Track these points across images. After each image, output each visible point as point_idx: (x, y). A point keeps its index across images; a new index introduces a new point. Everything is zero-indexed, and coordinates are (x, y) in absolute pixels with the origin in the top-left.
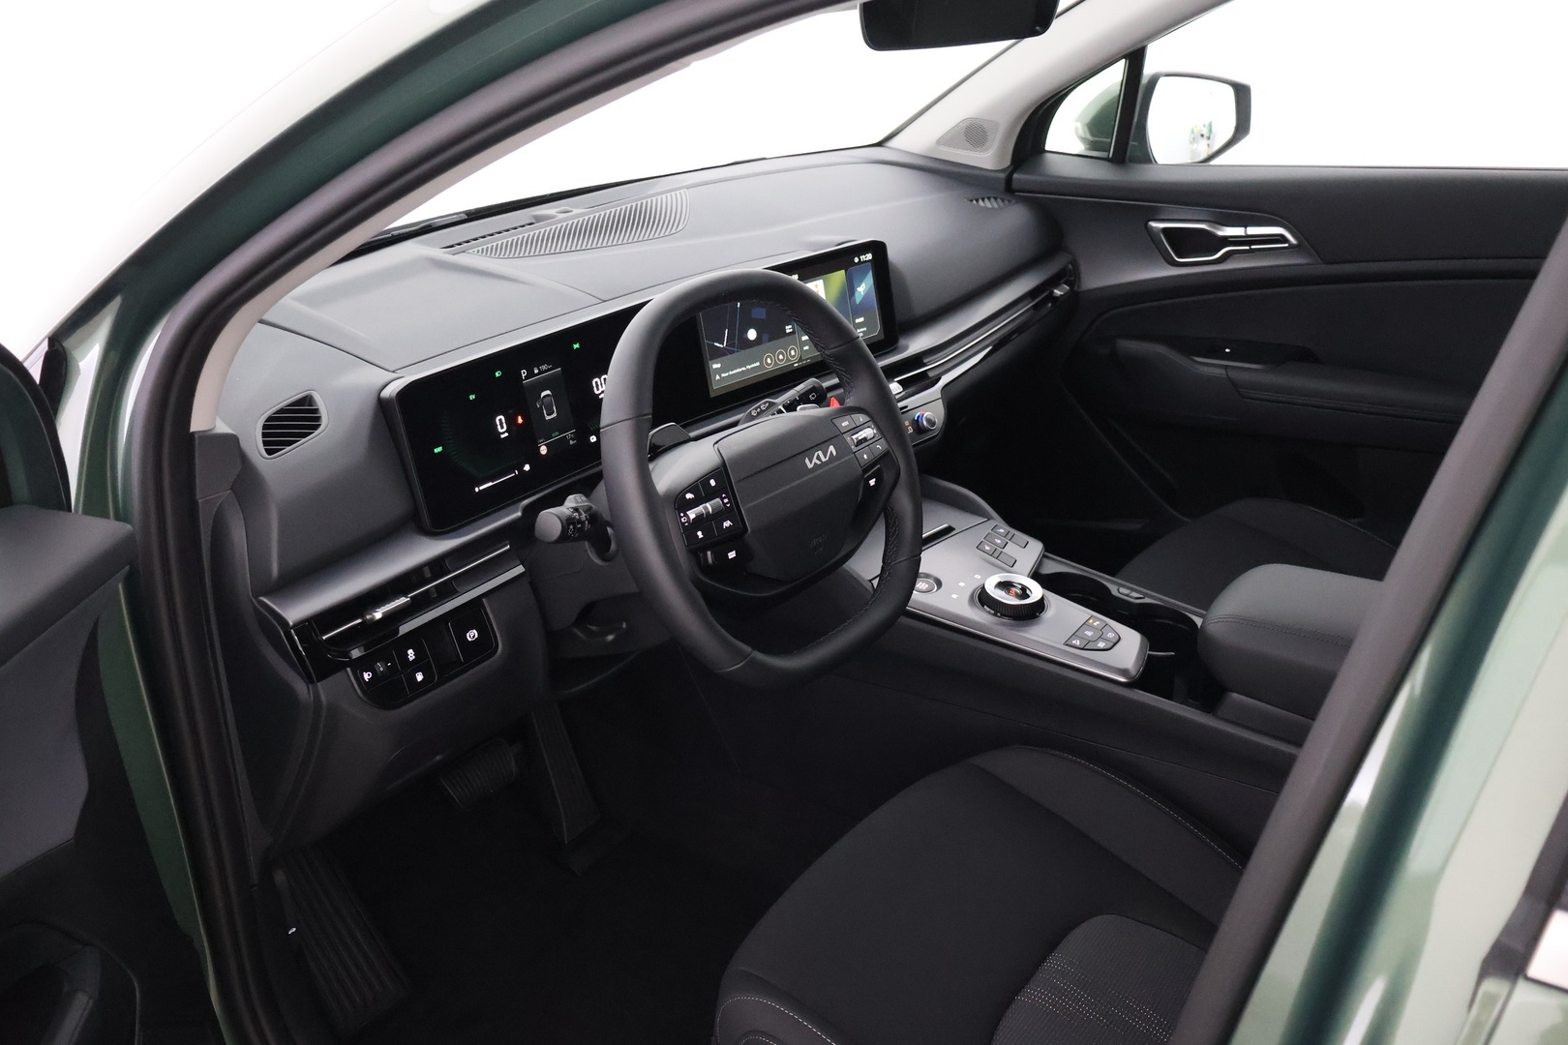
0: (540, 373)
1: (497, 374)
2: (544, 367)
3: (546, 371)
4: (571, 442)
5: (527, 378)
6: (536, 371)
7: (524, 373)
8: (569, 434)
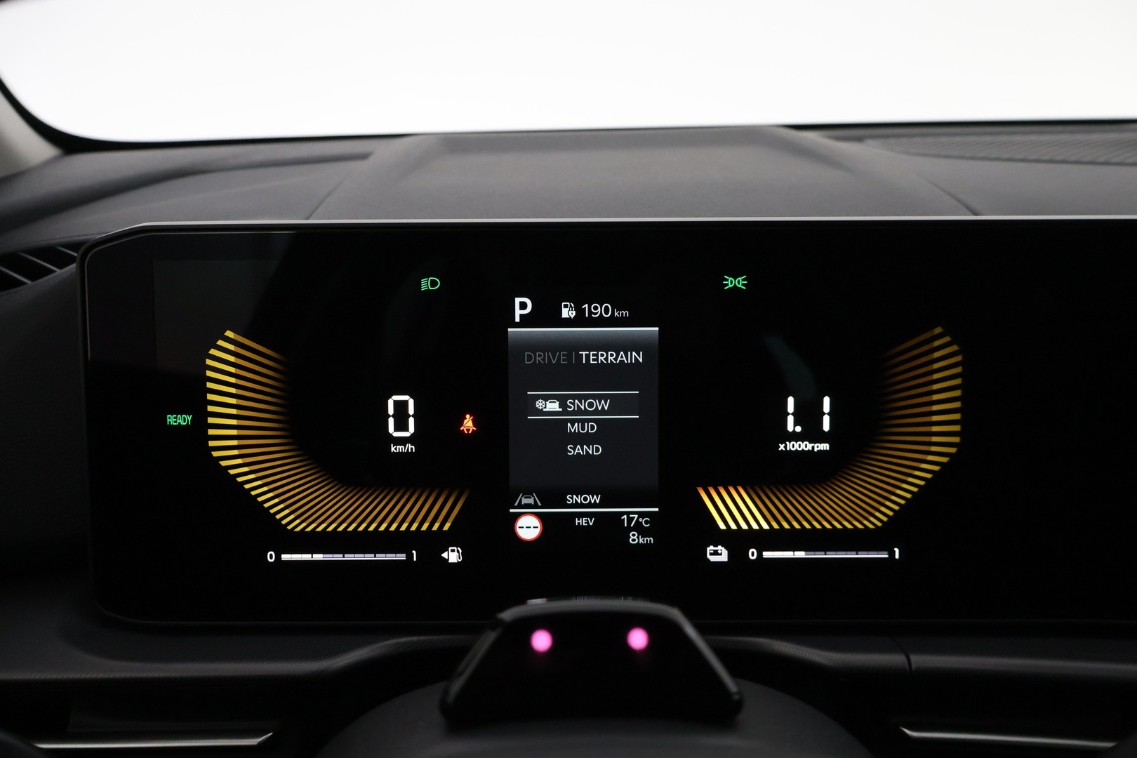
0: (579, 321)
1: (426, 284)
2: (599, 310)
3: (601, 322)
4: (634, 538)
5: (526, 321)
6: (567, 313)
7: (522, 306)
8: (632, 513)
